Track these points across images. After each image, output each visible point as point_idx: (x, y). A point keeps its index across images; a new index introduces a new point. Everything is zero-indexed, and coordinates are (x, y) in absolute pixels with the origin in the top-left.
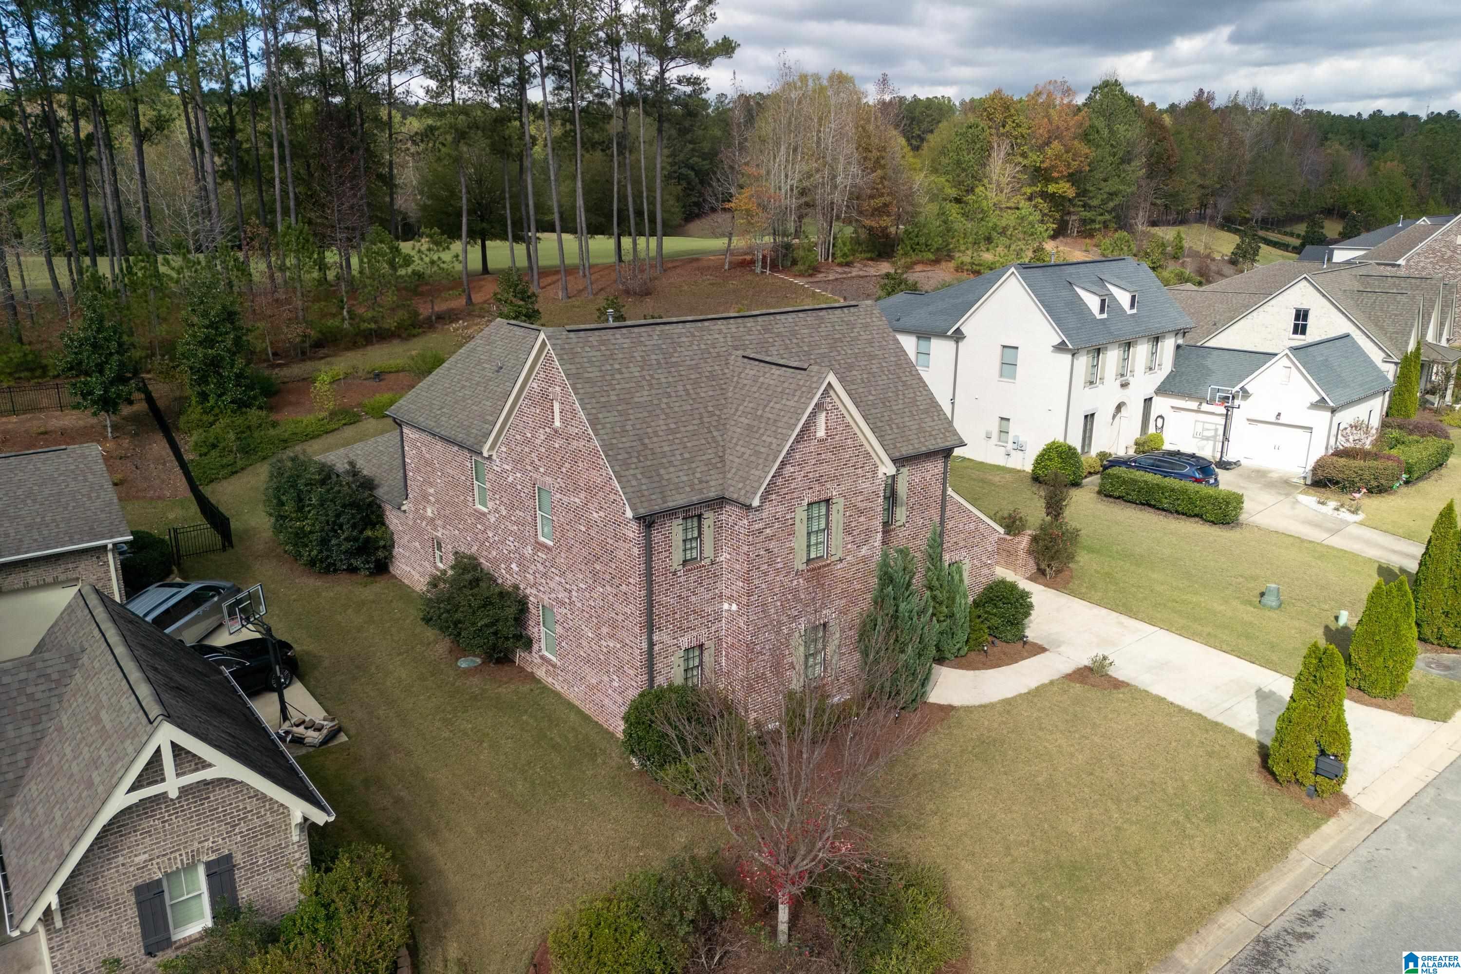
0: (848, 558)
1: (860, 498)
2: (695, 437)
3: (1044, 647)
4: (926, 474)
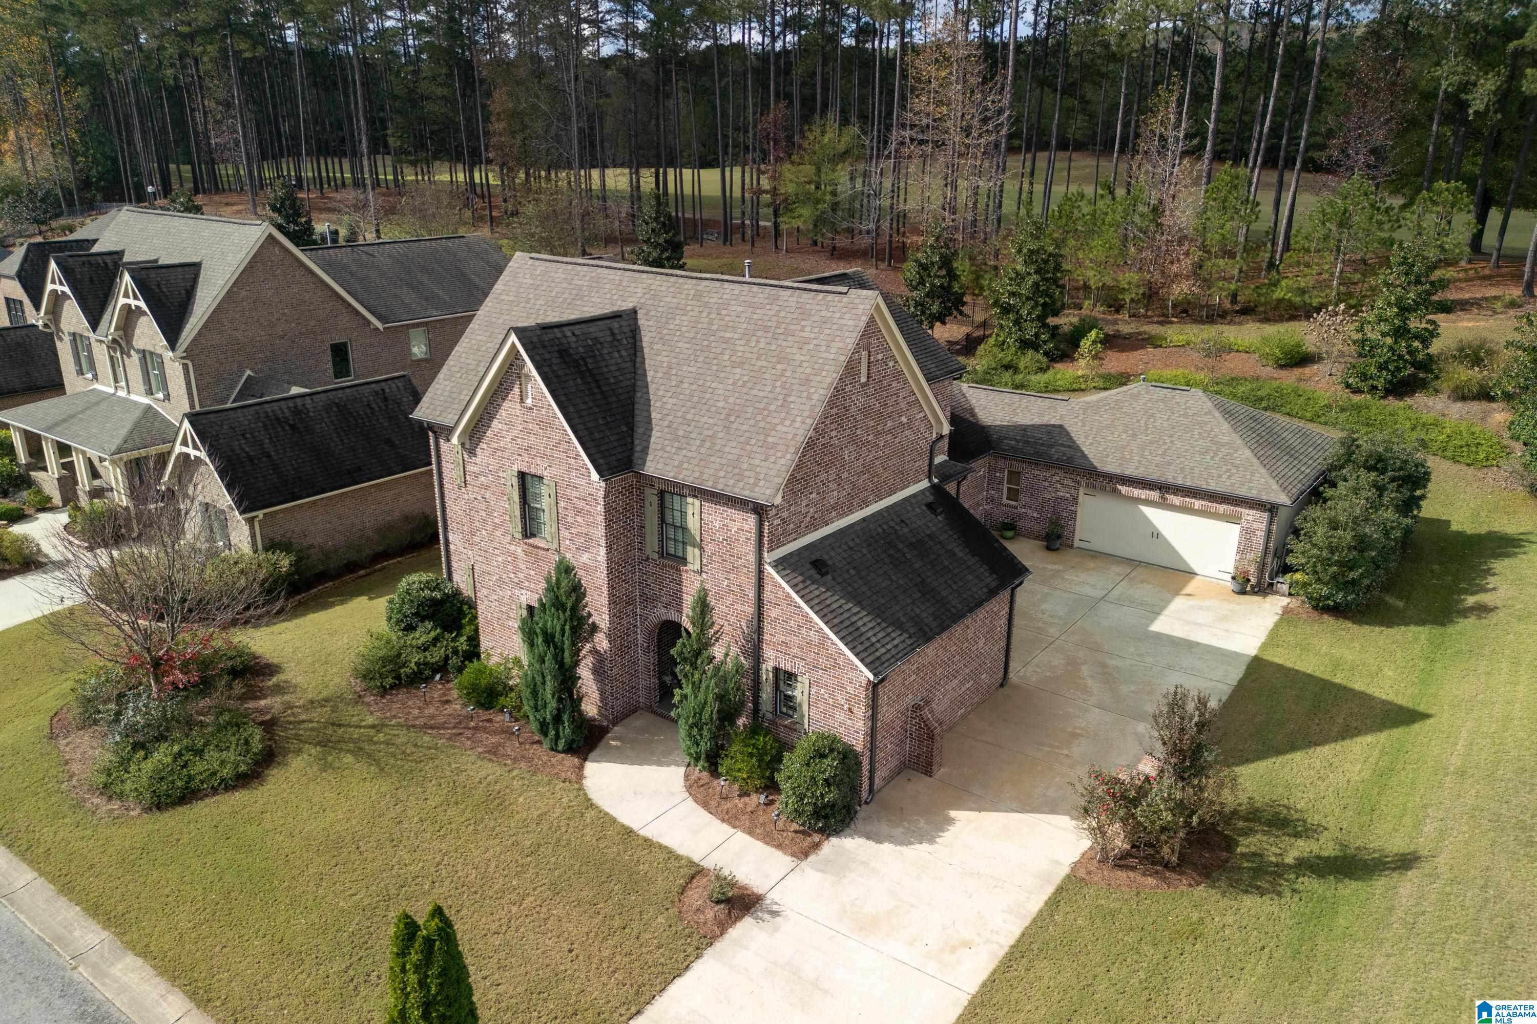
0: (567, 555)
3: (805, 854)
4: (730, 524)
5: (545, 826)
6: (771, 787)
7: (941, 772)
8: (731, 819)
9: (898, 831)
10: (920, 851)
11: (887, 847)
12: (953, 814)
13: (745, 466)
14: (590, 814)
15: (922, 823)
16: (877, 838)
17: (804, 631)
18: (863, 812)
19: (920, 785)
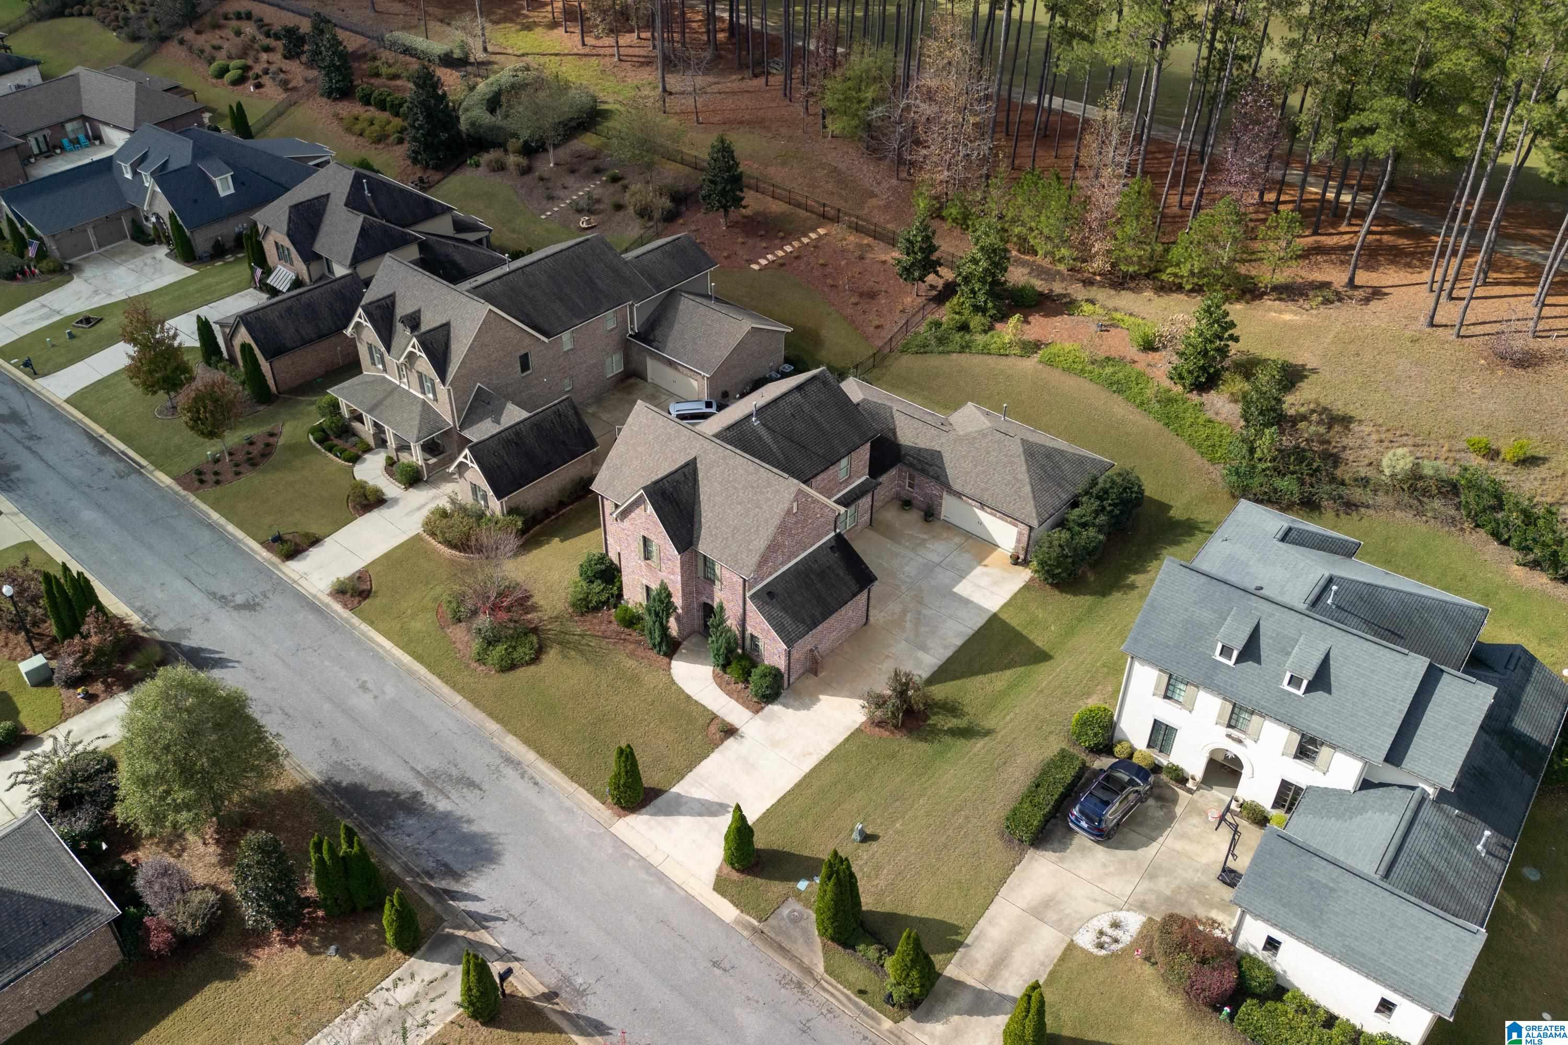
0: (664, 573)
1: (668, 553)
3: (756, 712)
5: (656, 692)
6: (746, 681)
7: (822, 675)
8: (730, 694)
9: (797, 703)
10: (803, 713)
11: (790, 710)
12: (821, 697)
13: (739, 558)
14: (674, 687)
15: (807, 701)
16: (786, 706)
17: (761, 625)
18: (784, 693)
19: (811, 681)
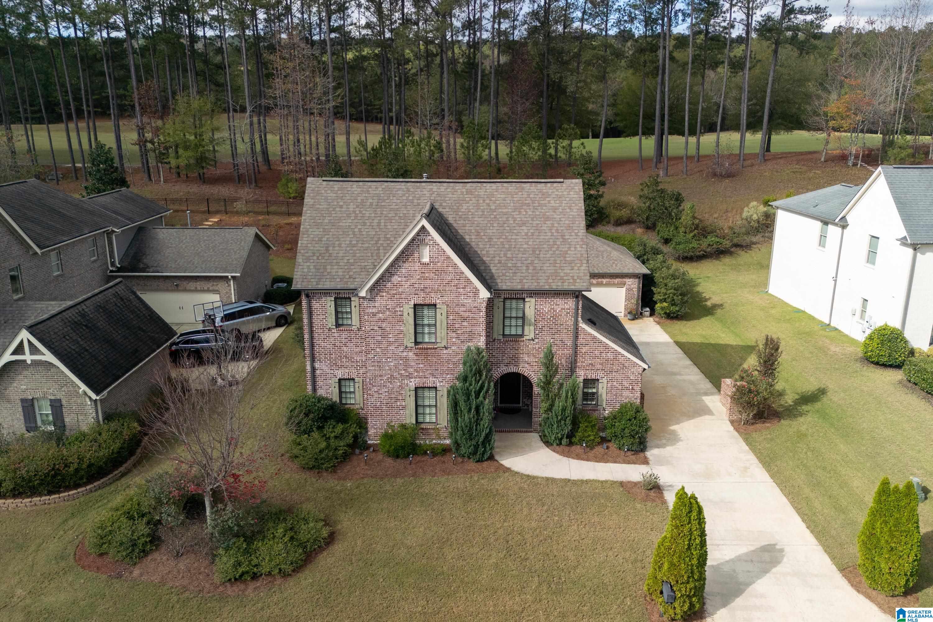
0: (453, 348)
1: (462, 309)
2: (365, 251)
3: (647, 462)
4: (555, 307)
8: (600, 460)
13: (562, 274)
17: (603, 355)
